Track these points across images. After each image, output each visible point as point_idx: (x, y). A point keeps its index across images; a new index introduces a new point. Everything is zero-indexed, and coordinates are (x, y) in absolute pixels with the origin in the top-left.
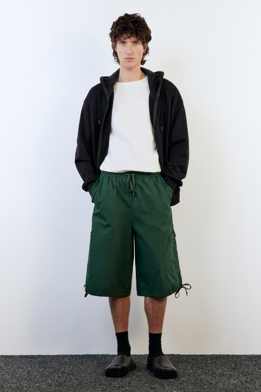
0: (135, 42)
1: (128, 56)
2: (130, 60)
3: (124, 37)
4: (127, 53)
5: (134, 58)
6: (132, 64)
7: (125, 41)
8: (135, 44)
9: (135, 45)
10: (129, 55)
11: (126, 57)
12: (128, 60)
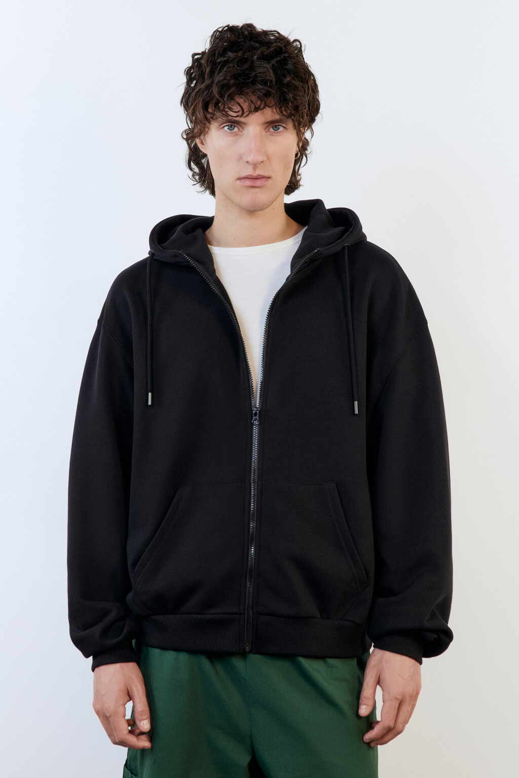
0: (273, 125)
1: (249, 171)
2: (258, 183)
3: (239, 108)
4: (249, 159)
5: (269, 178)
6: (262, 196)
7: (242, 119)
8: (272, 130)
9: (272, 135)
10: (255, 166)
11: (244, 174)
12: (248, 183)
